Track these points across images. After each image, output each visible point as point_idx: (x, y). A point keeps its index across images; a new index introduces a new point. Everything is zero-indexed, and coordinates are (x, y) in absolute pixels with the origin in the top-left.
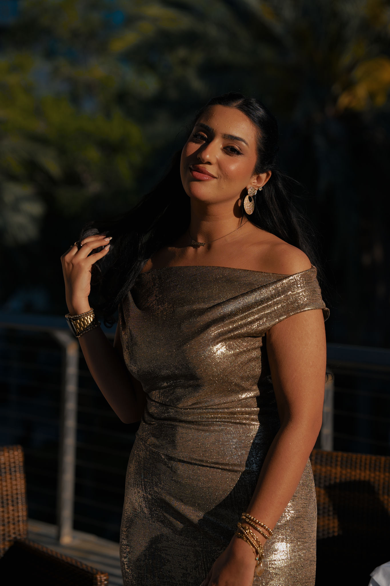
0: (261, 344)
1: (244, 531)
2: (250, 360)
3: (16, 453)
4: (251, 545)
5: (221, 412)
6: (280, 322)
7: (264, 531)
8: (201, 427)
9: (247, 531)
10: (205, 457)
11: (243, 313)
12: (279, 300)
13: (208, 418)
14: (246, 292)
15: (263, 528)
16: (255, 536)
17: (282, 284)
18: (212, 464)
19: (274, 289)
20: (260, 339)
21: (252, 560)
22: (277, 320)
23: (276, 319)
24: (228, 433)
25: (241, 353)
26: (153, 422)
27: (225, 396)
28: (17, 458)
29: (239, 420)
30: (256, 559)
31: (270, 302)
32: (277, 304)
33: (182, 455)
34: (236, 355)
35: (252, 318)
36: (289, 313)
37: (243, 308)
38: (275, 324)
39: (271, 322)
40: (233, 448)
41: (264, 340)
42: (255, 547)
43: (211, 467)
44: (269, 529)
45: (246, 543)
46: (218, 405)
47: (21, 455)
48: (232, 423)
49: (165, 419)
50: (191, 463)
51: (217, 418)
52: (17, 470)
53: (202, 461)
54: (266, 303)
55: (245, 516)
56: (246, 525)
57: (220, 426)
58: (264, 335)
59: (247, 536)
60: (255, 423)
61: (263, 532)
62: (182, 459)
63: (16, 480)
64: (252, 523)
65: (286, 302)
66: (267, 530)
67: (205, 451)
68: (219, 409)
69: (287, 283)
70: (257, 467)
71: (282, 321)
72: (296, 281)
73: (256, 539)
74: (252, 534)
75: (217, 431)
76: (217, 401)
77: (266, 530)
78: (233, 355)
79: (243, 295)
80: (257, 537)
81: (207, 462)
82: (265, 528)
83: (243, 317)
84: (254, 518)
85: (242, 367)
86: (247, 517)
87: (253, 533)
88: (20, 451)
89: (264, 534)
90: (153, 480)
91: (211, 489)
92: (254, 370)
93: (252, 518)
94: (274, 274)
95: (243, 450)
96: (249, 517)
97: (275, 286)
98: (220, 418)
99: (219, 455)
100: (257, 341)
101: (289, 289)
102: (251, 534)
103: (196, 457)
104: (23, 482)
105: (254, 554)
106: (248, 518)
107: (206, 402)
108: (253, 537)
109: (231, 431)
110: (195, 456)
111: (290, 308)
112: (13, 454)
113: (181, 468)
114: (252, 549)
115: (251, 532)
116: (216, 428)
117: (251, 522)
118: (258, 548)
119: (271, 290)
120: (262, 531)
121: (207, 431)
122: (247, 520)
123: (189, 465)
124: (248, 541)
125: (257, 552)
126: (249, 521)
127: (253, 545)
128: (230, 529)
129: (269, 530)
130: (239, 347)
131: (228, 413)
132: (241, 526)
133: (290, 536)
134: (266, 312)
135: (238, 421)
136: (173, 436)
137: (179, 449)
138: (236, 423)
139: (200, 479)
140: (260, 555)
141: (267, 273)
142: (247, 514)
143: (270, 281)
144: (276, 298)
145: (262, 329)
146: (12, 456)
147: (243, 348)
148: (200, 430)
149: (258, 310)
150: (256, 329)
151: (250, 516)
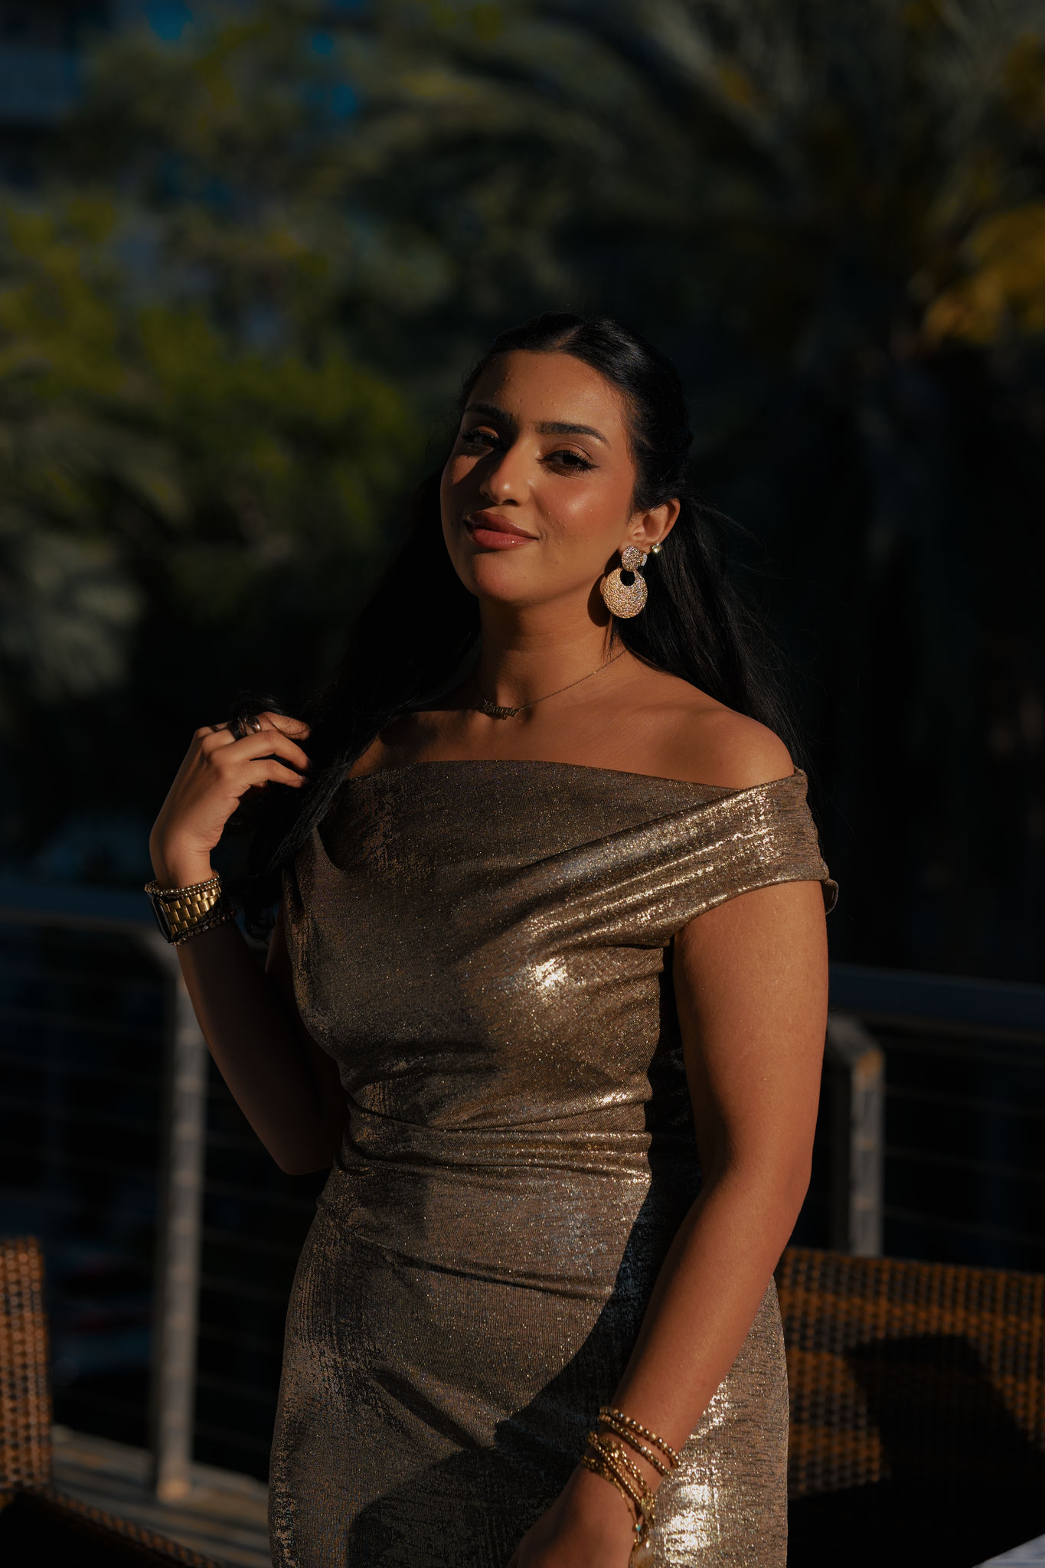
0: (660, 966)
1: (606, 1455)
2: (628, 1007)
3: (23, 1257)
4: (623, 1491)
5: (545, 1142)
6: (711, 909)
7: (659, 1454)
8: (491, 1181)
9: (612, 1455)
10: (502, 1258)
11: (614, 883)
12: (709, 854)
13: (512, 1156)
14: (624, 831)
15: (656, 1447)
16: (635, 1468)
17: (719, 812)
18: (519, 1276)
19: (697, 825)
20: (659, 953)
21: (623, 1530)
22: (704, 905)
23: (700, 903)
24: (563, 1196)
25: (607, 987)
26: (364, 1166)
27: (559, 1098)
28: (24, 1270)
29: (592, 1162)
30: (634, 1529)
31: (687, 858)
32: (704, 862)
33: (439, 1254)
34: (595, 992)
35: (638, 896)
36: (736, 887)
37: (613, 871)
38: (698, 915)
39: (687, 909)
40: (576, 1236)
41: (669, 956)
42: (635, 1495)
43: (515, 1285)
44: (671, 1450)
45: (609, 1484)
46: (538, 1121)
47: (35, 1263)
48: (573, 1170)
49: (398, 1158)
50: (463, 1275)
51: (533, 1156)
52: (26, 1302)
53: (493, 1269)
54: (675, 858)
55: (609, 1415)
56: (612, 1436)
57: (542, 1177)
58: (667, 943)
59: (614, 1467)
60: (634, 1172)
61: (655, 1458)
62: (440, 1263)
63: (22, 1329)
64: (627, 1434)
65: (726, 860)
66: (667, 1452)
67: (502, 1243)
68: (540, 1132)
69: (731, 810)
70: (636, 1286)
71: (715, 907)
72: (754, 805)
73: (635, 1476)
74: (625, 1461)
75: (534, 1192)
76: (535, 1111)
77: (664, 1452)
78: (586, 991)
79: (615, 837)
80: (639, 1471)
81: (505, 1271)
82: (660, 1447)
83: (613, 892)
84: (632, 1421)
85: (608, 1025)
86: (613, 1418)
87: (628, 1460)
88: (33, 1252)
89: (657, 1463)
90: (360, 1320)
91: (515, 1343)
92: (638, 1033)
93: (628, 1419)
94: (696, 784)
95: (600, 1242)
96: (619, 1417)
97: (699, 817)
98: (541, 1156)
99: (537, 1253)
100: (648, 959)
101: (735, 826)
102: (623, 1462)
103: (478, 1258)
104: (40, 1334)
105: (629, 1514)
106: (617, 1420)
107: (506, 1112)
108: (630, 1470)
109: (571, 1191)
110: (473, 1257)
111: (737, 875)
112: (16, 1259)
113: (436, 1286)
114: (626, 1501)
115: (625, 1458)
116: (531, 1183)
117: (625, 1431)
118: (640, 1498)
119: (689, 826)
120: (651, 1455)
121: (510, 1190)
122: (615, 1425)
123: (457, 1279)
124: (615, 1480)
125: (639, 1511)
126: (620, 1428)
127: (627, 1491)
128: (563, 1450)
129: (670, 1453)
130: (602, 971)
131: (563, 1144)
132: (596, 1441)
133: (722, 1468)
134: (673, 884)
135: (590, 1165)
136: (417, 1204)
137: (435, 1237)
138: (583, 1171)
139: (486, 1318)
140: (647, 1517)
141: (679, 782)
142: (614, 1409)
143: (686, 802)
144: (701, 848)
145: (663, 926)
146: (11, 1265)
147: (611, 975)
148: (490, 1187)
149: (653, 875)
150: (648, 926)
151: (622, 1416)
